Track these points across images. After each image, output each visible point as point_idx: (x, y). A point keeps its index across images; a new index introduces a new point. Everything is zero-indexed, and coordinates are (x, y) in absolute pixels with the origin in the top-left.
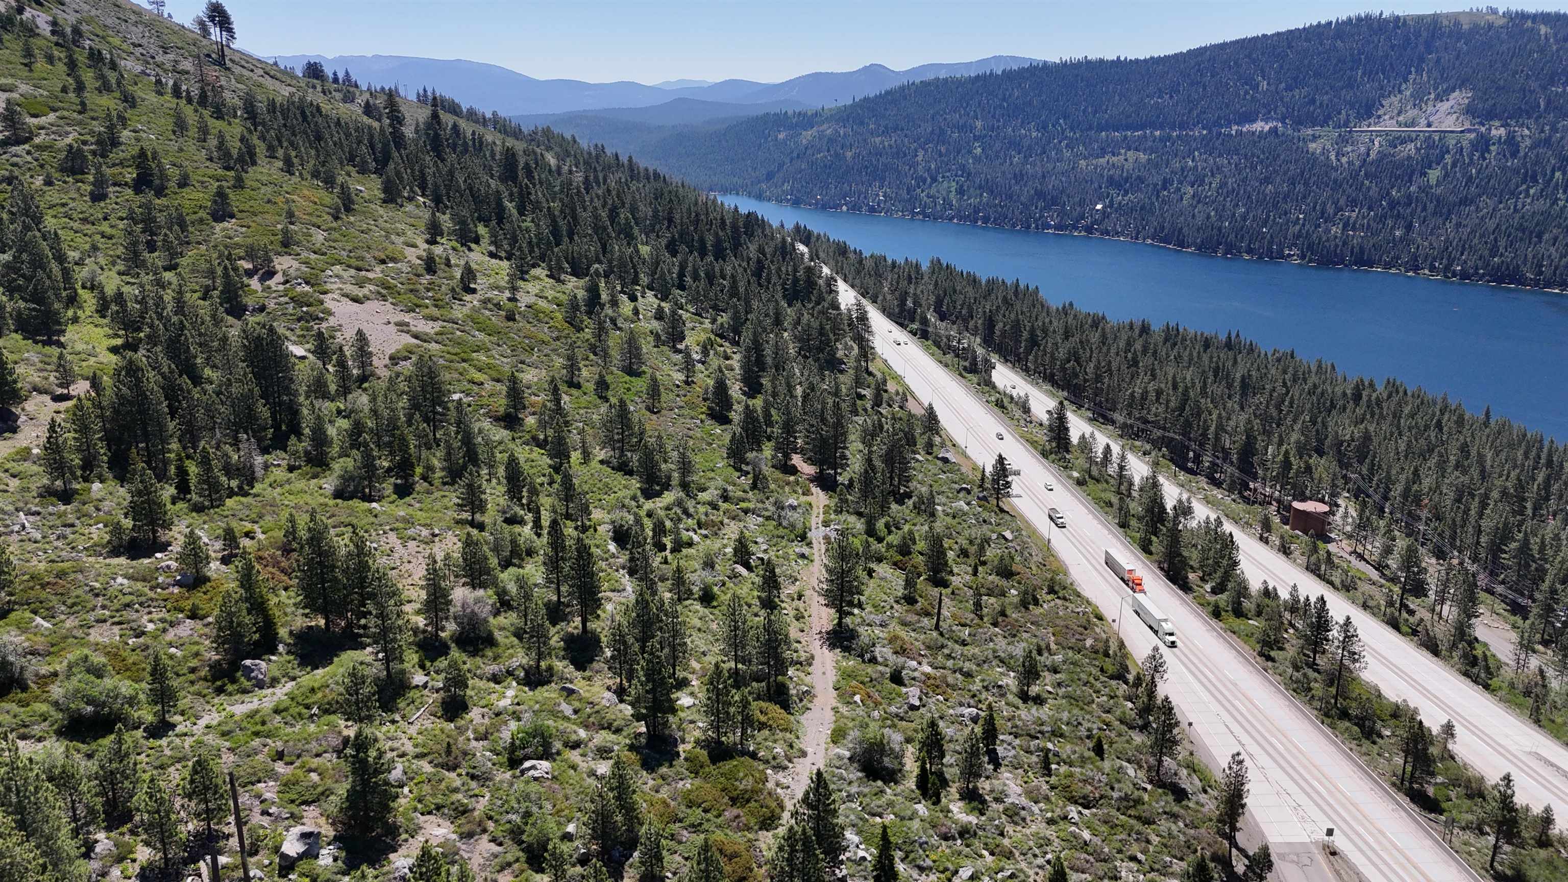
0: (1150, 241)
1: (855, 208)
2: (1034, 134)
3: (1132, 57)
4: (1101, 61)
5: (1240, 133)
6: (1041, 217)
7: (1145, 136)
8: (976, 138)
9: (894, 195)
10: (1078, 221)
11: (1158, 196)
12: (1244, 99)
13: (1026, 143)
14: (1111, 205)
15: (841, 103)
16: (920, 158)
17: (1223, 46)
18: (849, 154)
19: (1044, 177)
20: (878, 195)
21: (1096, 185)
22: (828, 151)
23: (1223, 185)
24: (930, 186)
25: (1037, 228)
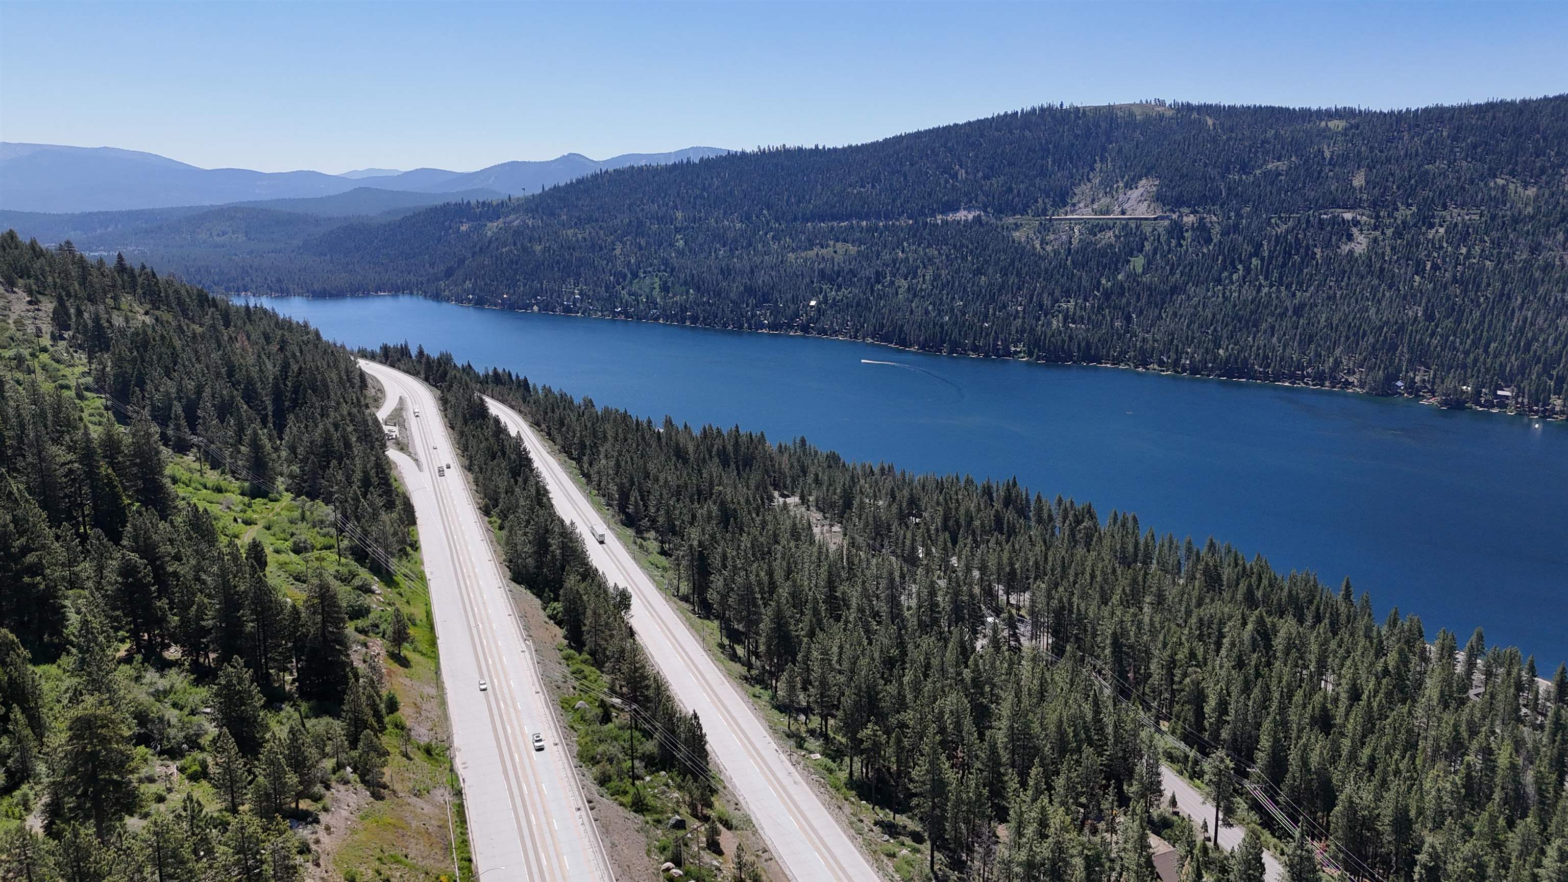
0: (870, 340)
1: (546, 307)
2: (738, 226)
3: (830, 145)
4: (800, 149)
5: (945, 223)
6: (753, 316)
7: (852, 227)
8: (678, 231)
9: (591, 293)
10: (792, 320)
11: (872, 291)
12: (945, 187)
13: (731, 235)
14: (826, 301)
15: (528, 193)
16: (618, 252)
17: (918, 135)
18: (538, 248)
19: (752, 272)
20: (574, 293)
21: (808, 280)
22: (515, 244)
23: (937, 277)
24: (631, 283)
25: (750, 327)
